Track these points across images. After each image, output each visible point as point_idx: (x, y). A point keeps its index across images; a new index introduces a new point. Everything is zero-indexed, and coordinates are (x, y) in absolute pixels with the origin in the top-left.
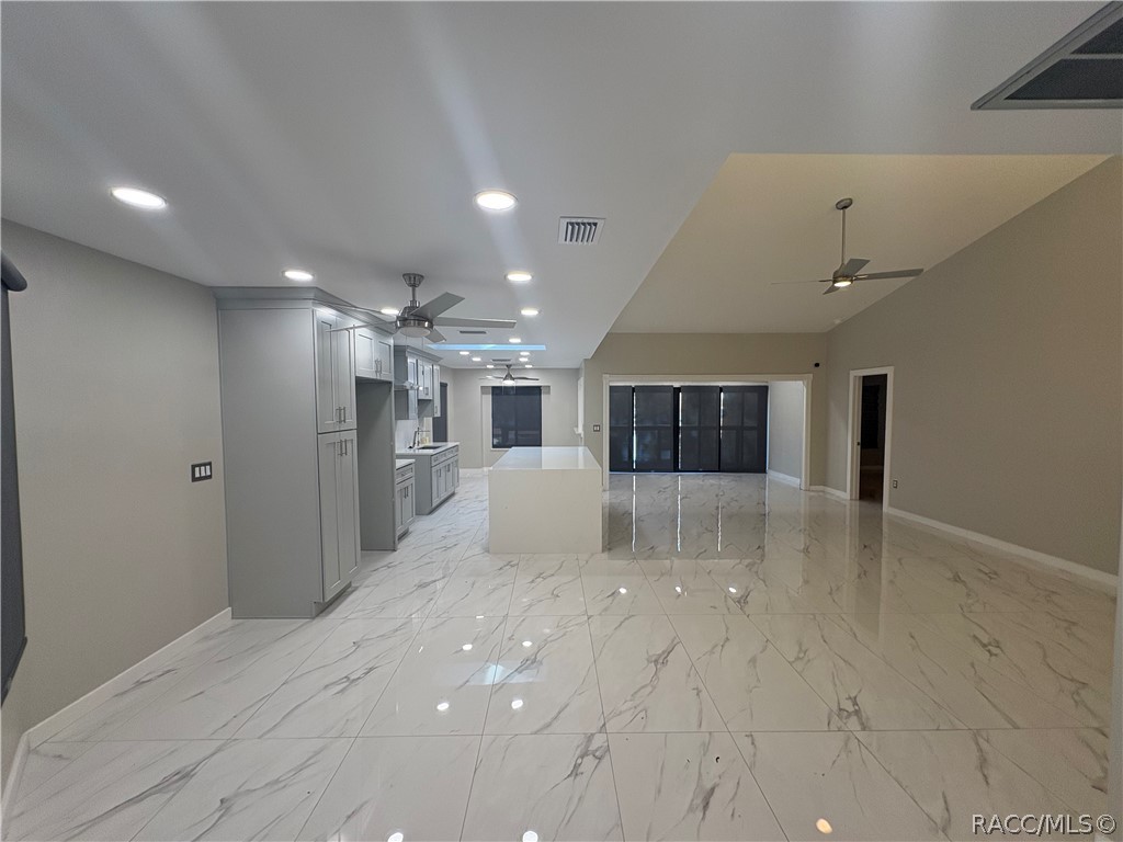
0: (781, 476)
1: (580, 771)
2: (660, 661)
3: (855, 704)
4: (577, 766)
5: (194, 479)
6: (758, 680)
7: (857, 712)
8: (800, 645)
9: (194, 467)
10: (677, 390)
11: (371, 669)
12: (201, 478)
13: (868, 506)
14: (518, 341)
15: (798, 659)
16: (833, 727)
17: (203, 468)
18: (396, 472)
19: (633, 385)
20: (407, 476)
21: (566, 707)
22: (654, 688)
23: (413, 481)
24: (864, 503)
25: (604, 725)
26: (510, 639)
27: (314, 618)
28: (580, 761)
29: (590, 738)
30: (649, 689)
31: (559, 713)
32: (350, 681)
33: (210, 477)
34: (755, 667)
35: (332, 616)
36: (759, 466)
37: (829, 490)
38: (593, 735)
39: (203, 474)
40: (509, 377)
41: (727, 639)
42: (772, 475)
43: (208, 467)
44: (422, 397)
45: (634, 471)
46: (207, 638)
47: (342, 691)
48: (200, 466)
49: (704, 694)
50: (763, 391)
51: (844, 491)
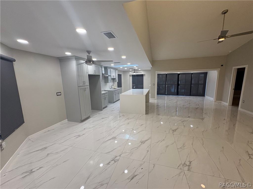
0: (209, 97)
1: (110, 163)
2: (143, 142)
3: (190, 163)
4: (110, 162)
5: (57, 95)
6: (165, 152)
7: (189, 166)
8: (184, 144)
9: (57, 93)
10: (179, 74)
11: (84, 134)
12: (59, 95)
13: (234, 108)
14: (130, 64)
15: (181, 148)
16: (179, 168)
17: (59, 93)
18: (102, 94)
19: (166, 73)
20: (106, 95)
21: (116, 149)
22: (137, 148)
23: (108, 96)
24: (233, 107)
25: (121, 155)
26: (113, 132)
27: (80, 123)
28: (111, 162)
29: (116, 157)
30: (136, 148)
31: (113, 150)
32: (79, 136)
33: (61, 95)
34: (167, 148)
35: (84, 123)
36: (203, 95)
37: (222, 102)
38: (117, 156)
39: (59, 94)
40: (134, 72)
41: (164, 140)
42: (207, 97)
43: (60, 93)
44: (112, 77)
45: (166, 95)
46: (62, 124)
47: (77, 137)
48: (58, 93)
49: (149, 152)
50: (206, 74)
51: (227, 103)
